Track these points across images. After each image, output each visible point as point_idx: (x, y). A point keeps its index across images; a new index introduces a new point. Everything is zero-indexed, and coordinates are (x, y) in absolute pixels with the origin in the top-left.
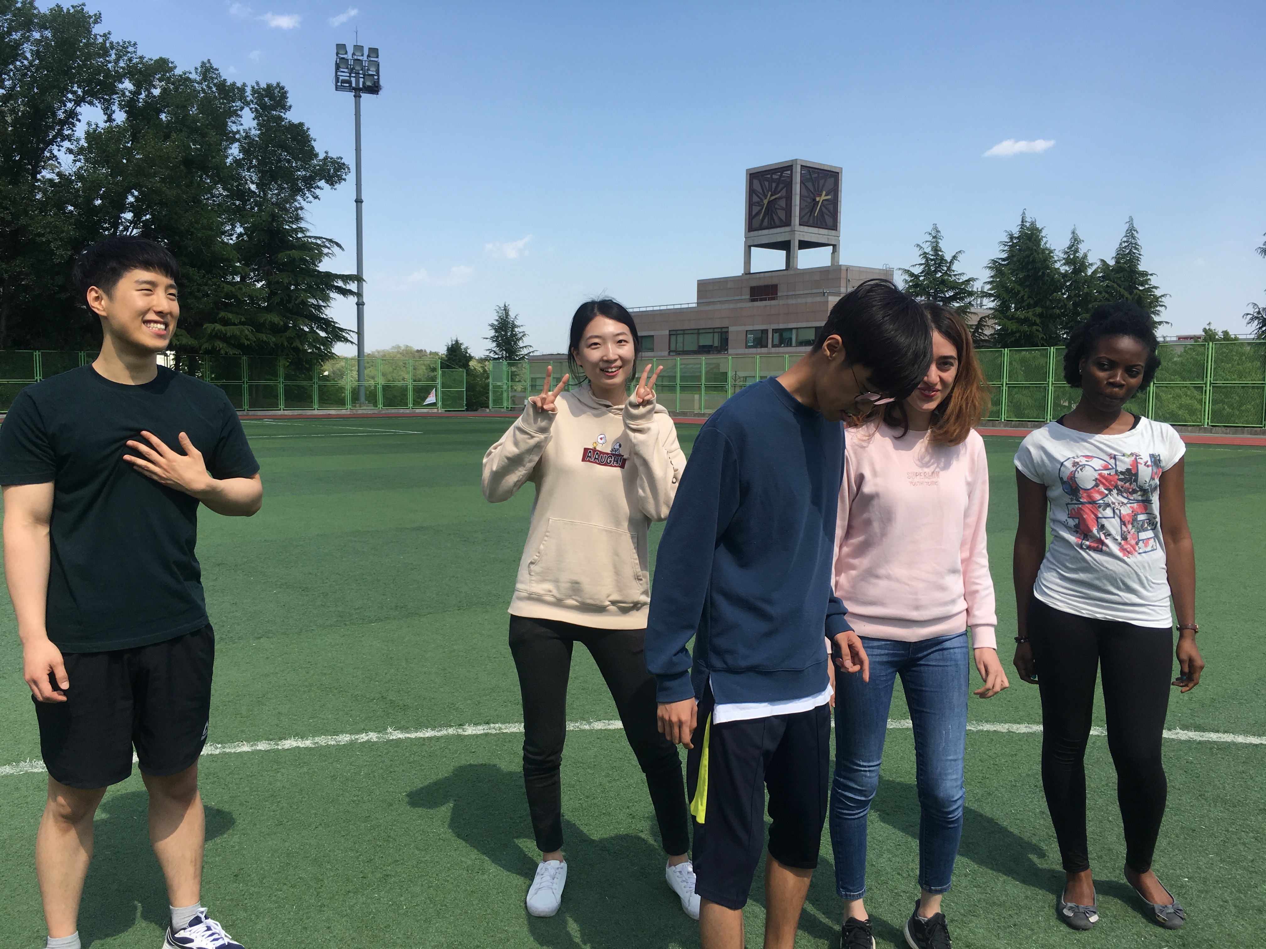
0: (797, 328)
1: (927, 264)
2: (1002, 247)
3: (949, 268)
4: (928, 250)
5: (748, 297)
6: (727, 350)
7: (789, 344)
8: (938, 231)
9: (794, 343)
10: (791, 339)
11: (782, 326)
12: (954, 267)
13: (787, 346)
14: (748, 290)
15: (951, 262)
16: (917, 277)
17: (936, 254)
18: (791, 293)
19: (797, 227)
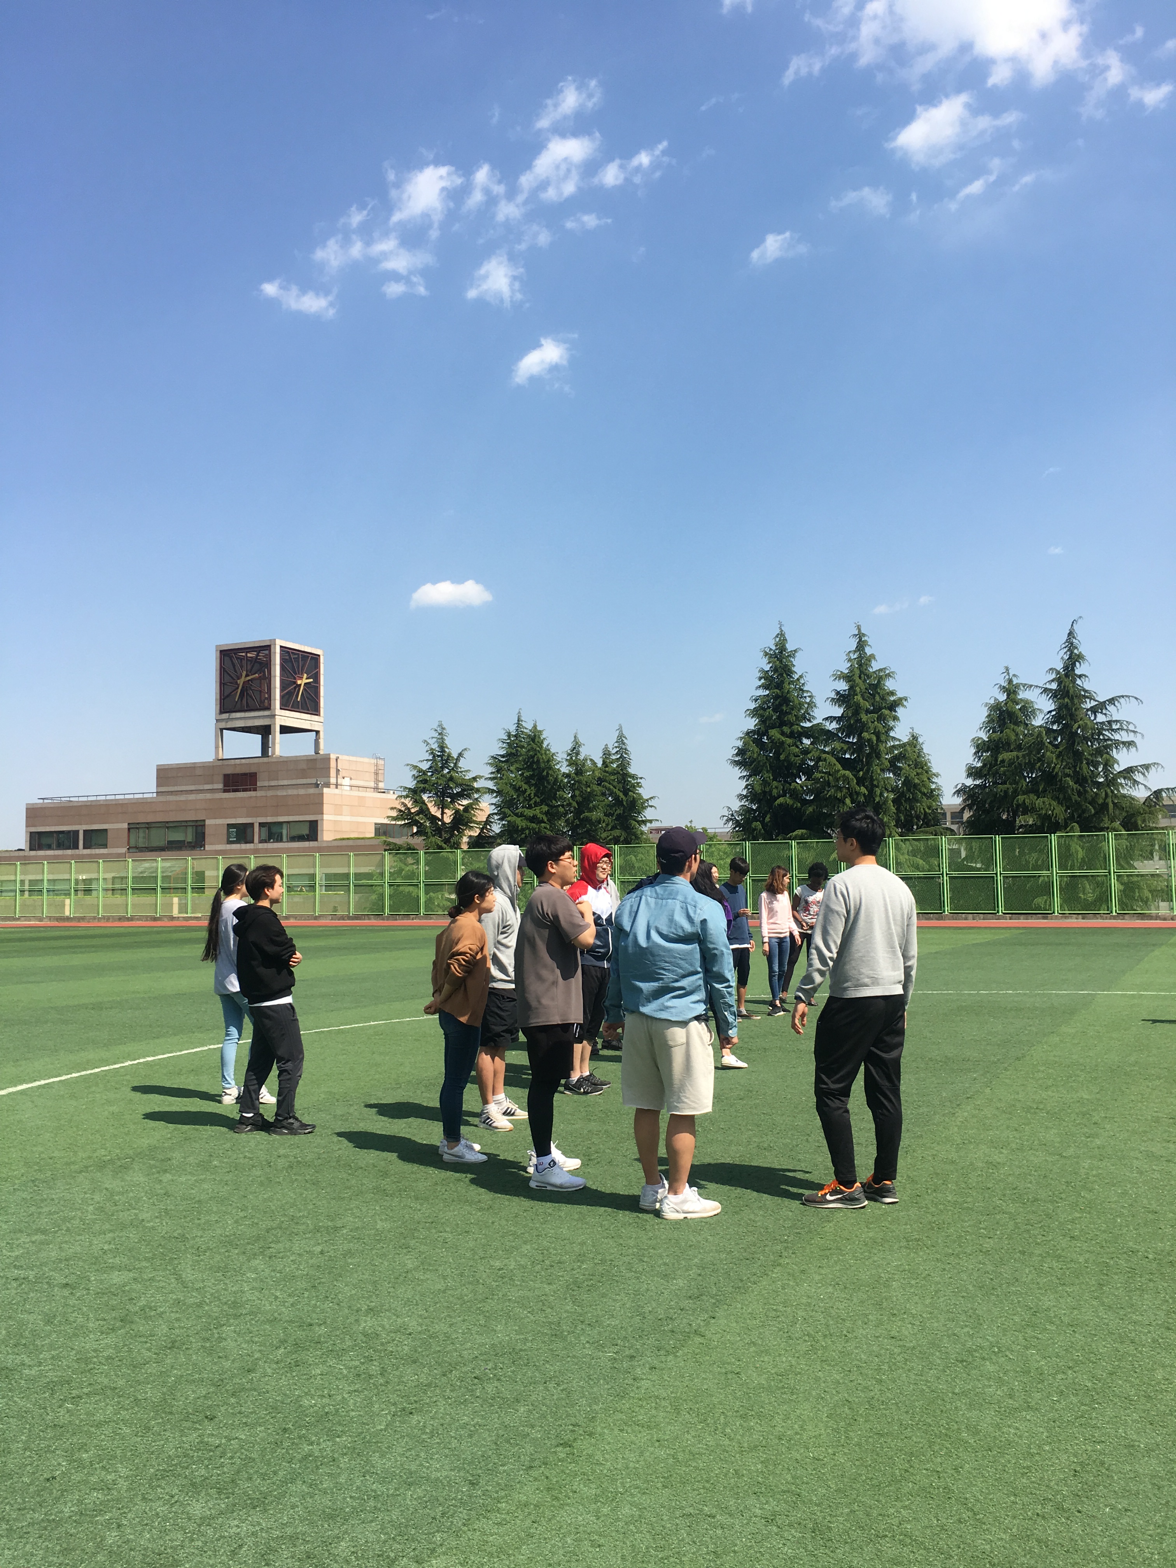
0: (288, 822)
1: (434, 760)
2: (501, 744)
3: (455, 764)
4: (435, 746)
5: (221, 786)
6: (204, 845)
7: (279, 839)
8: (444, 729)
9: (285, 839)
10: (281, 833)
11: (269, 819)
12: (460, 764)
13: (277, 841)
14: (221, 778)
15: (458, 759)
16: (424, 773)
17: (443, 751)
18: (273, 783)
19: (278, 711)
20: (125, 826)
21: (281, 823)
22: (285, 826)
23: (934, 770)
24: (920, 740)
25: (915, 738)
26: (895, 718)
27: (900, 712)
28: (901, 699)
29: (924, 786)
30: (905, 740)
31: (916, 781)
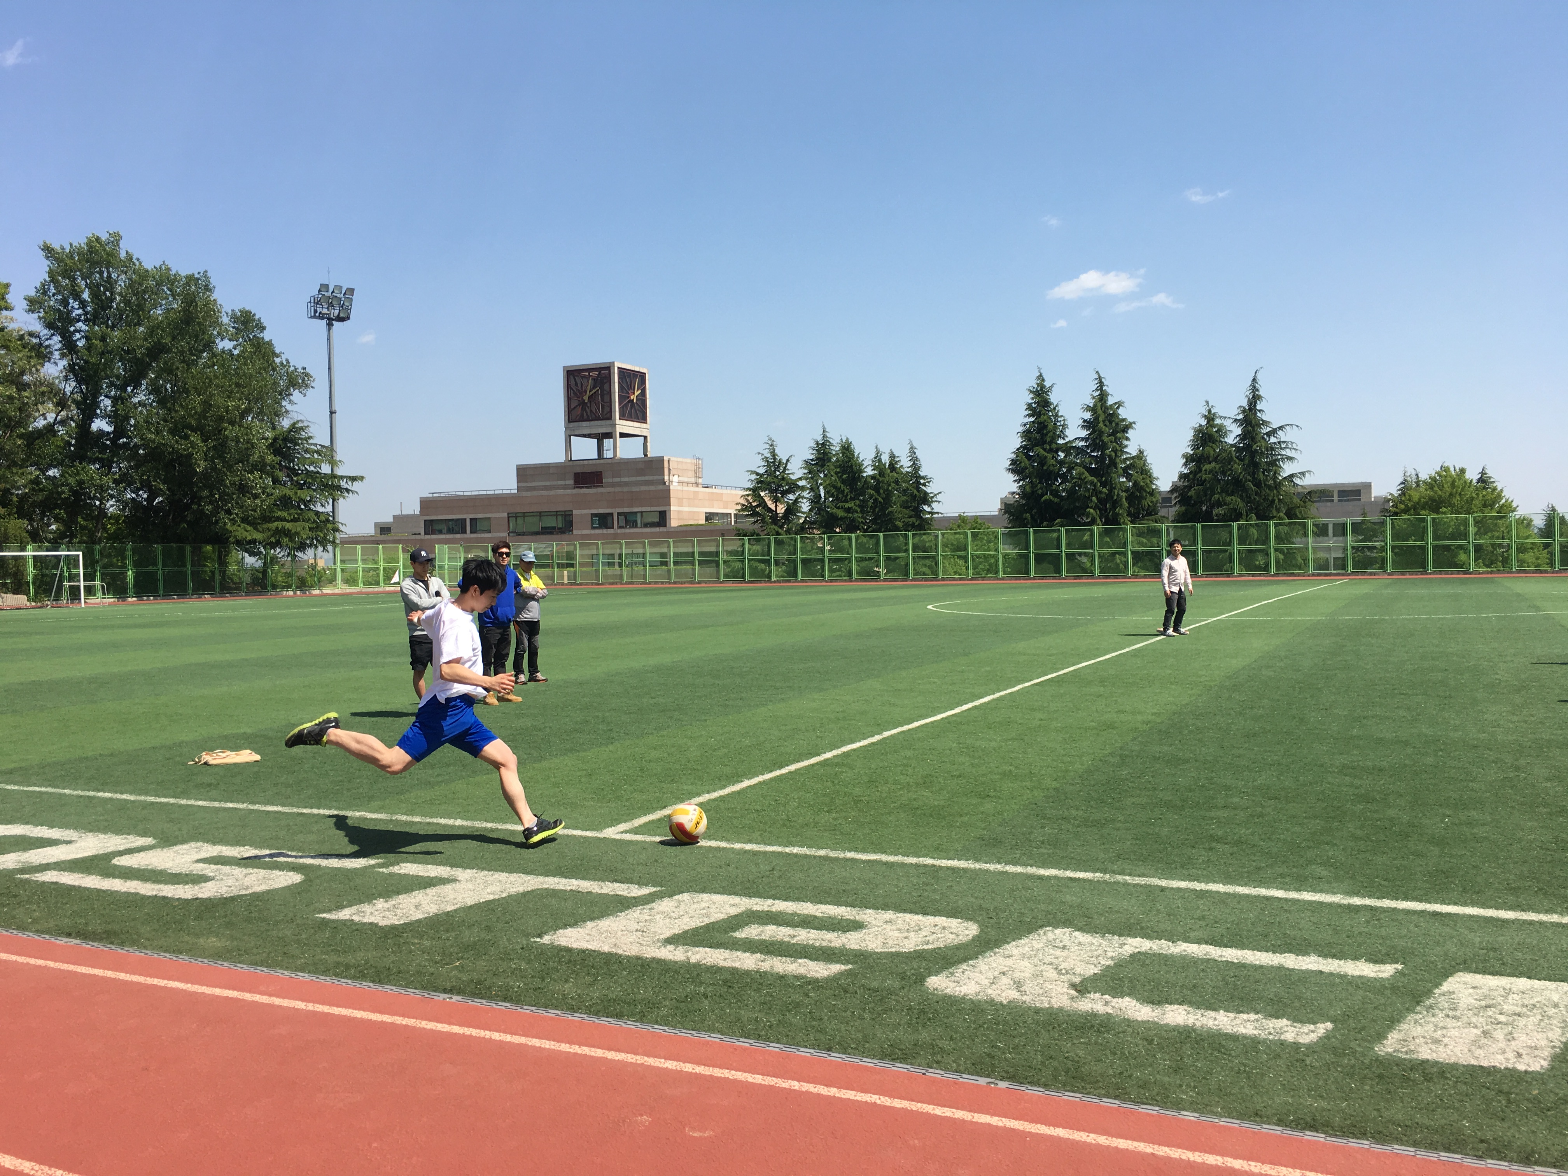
0: (642, 512)
1: (768, 466)
3: (785, 468)
4: (769, 455)
5: (571, 482)
6: (572, 531)
7: (634, 525)
8: (774, 441)
9: (639, 525)
10: (636, 521)
11: (626, 510)
12: (788, 468)
13: (633, 527)
14: (572, 476)
15: (786, 464)
16: (761, 475)
17: (775, 459)
18: (617, 480)
19: (618, 421)
20: (506, 515)
21: (636, 513)
22: (639, 515)
23: (1155, 475)
24: (1145, 454)
25: (1141, 452)
26: (1127, 439)
27: (1131, 433)
28: (1131, 423)
29: (1148, 487)
30: (1134, 454)
31: (1142, 484)
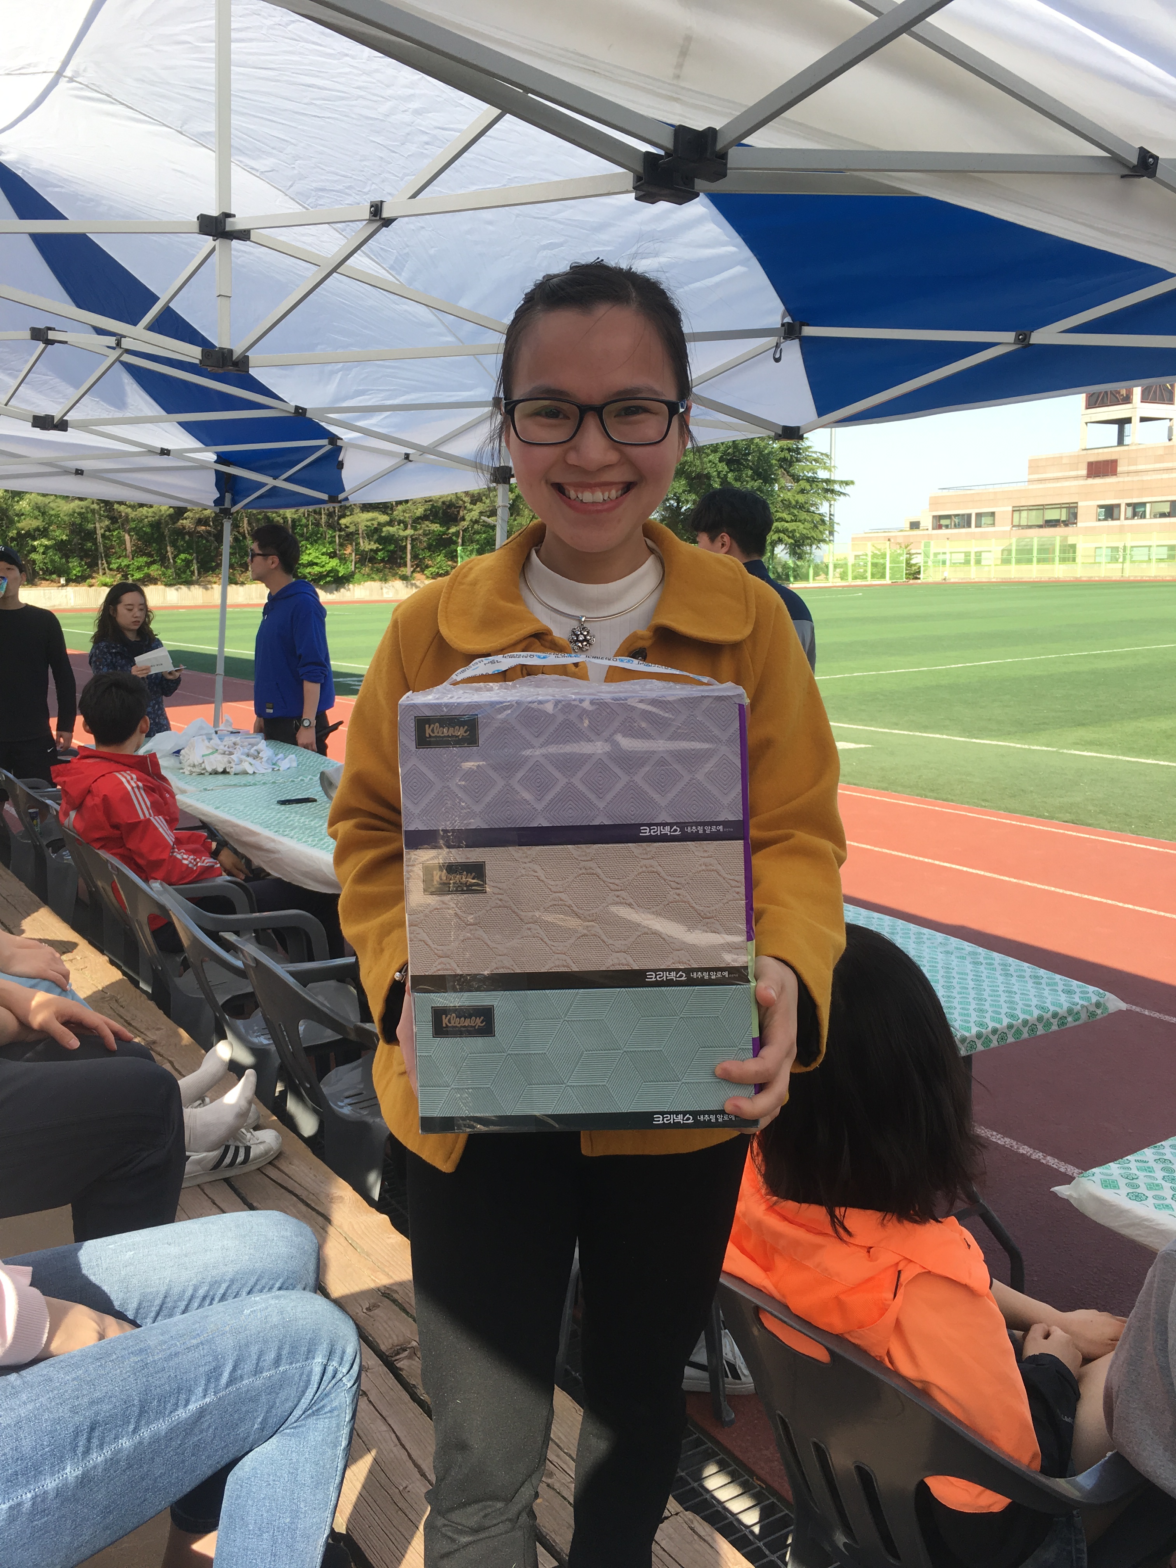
0: (1152, 502)
5: (1084, 472)
6: (1076, 523)
7: (1143, 516)
9: (1148, 516)
10: (1145, 512)
11: (1135, 500)
13: (1141, 518)
14: (1085, 466)
18: (1132, 468)
19: (1139, 404)
20: (1010, 509)
21: (1145, 503)
22: (1148, 506)
